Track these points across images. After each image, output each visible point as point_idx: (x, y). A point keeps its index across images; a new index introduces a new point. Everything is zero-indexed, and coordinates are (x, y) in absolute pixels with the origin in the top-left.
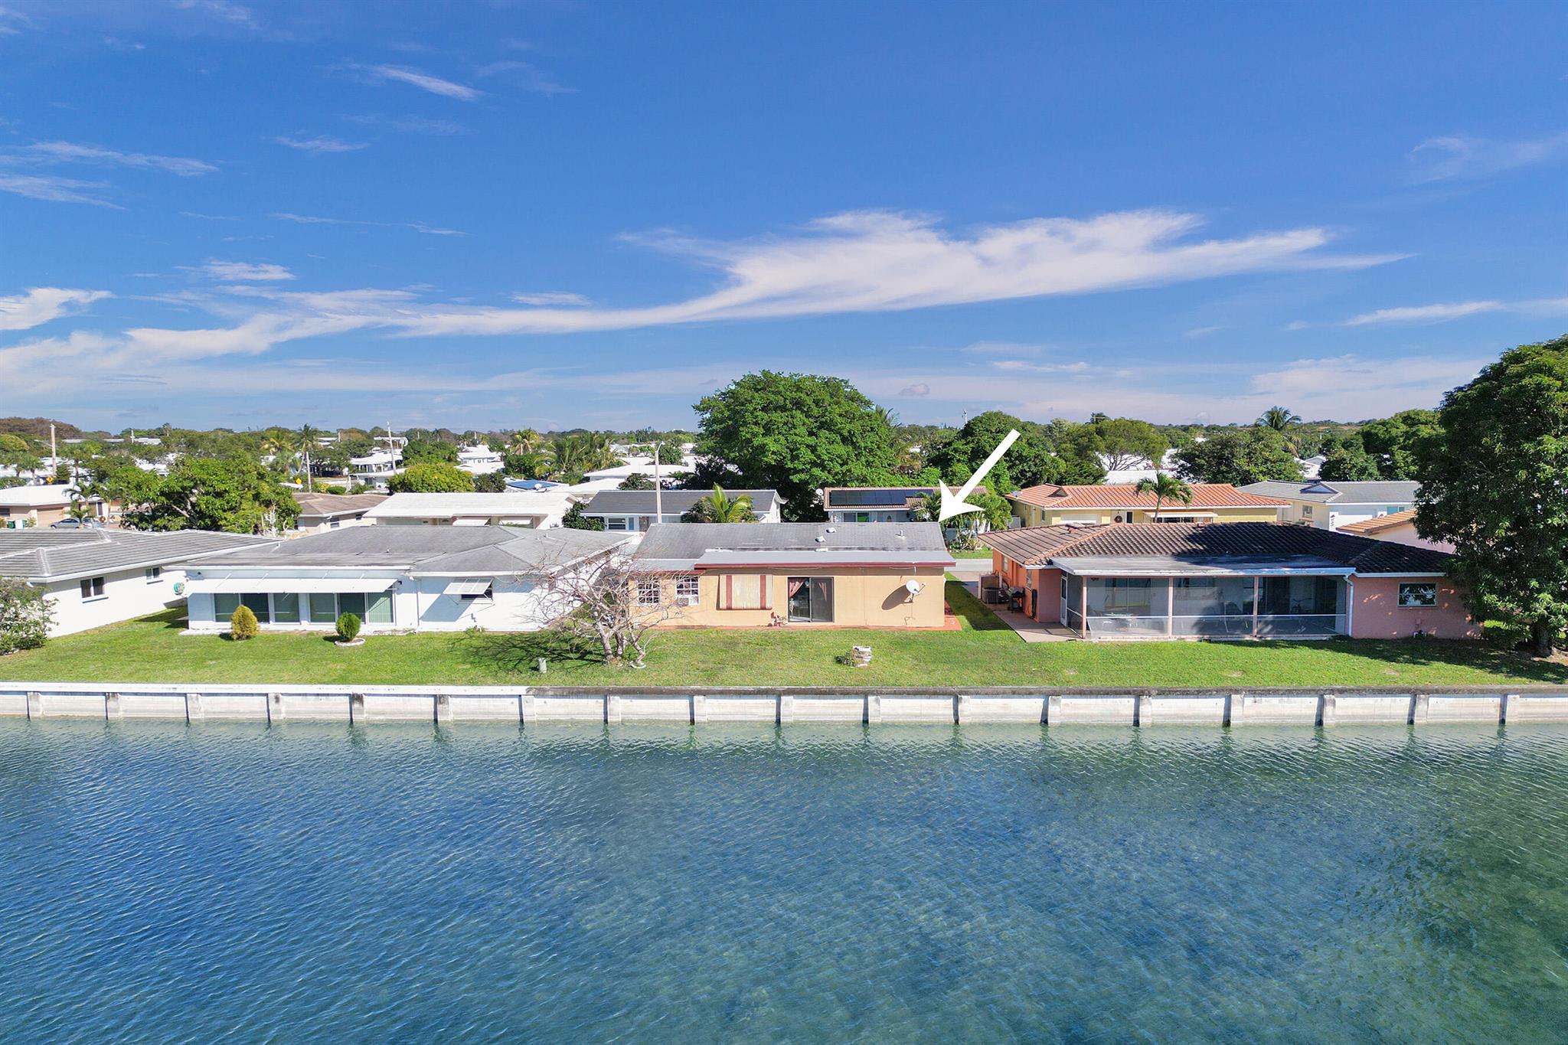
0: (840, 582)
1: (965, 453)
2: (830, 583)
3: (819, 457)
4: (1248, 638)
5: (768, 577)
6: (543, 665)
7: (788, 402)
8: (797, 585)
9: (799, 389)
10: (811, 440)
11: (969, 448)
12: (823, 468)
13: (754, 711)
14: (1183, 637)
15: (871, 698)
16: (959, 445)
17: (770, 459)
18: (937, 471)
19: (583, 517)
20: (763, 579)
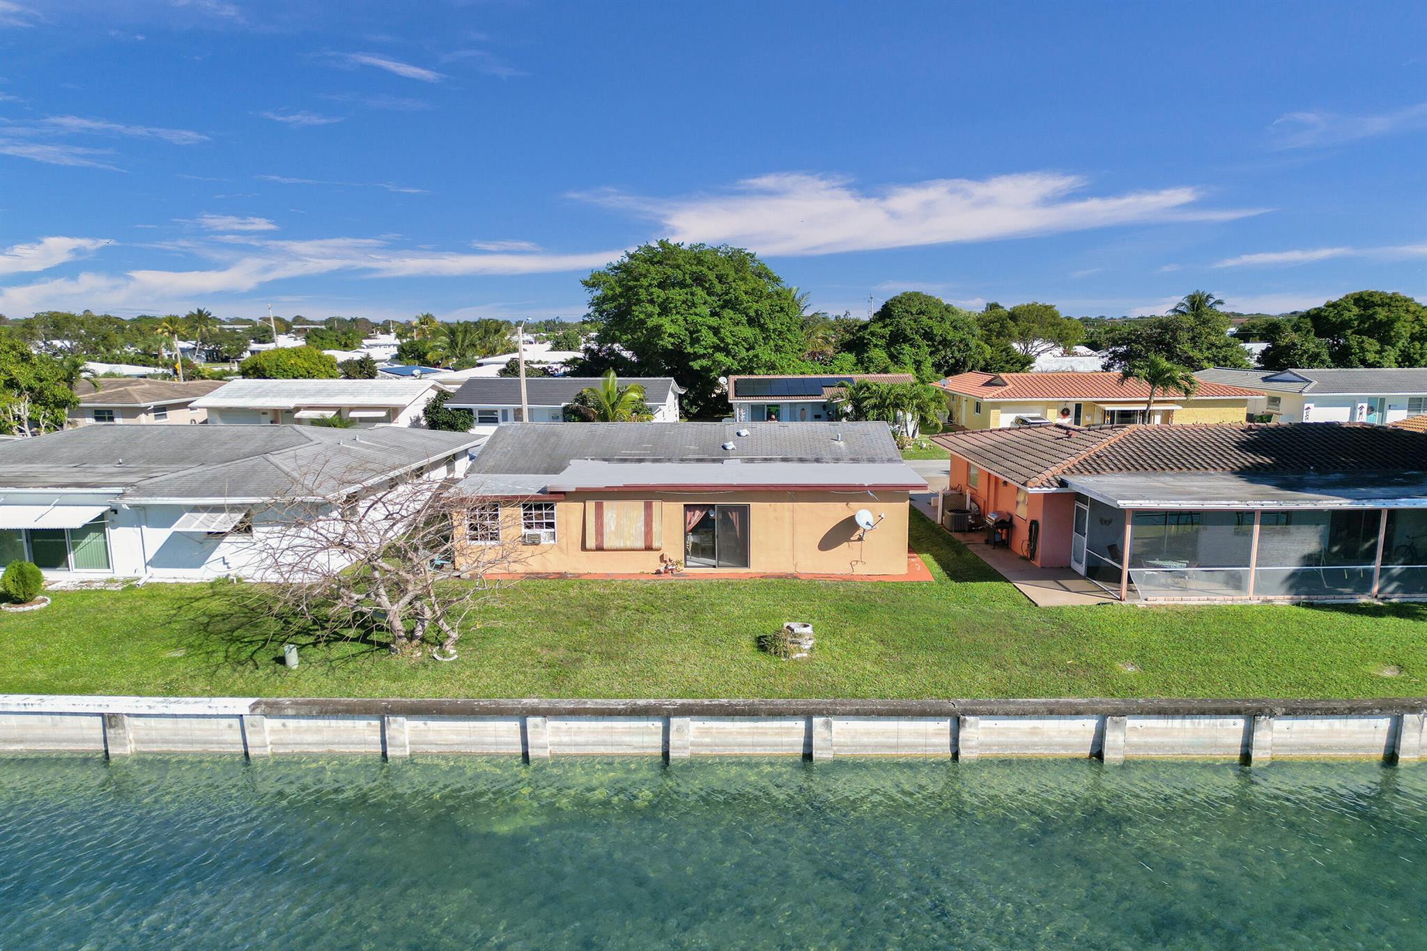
0: (759, 511)
1: (883, 337)
2: (744, 512)
3: (722, 340)
4: (1363, 600)
5: (656, 505)
6: (293, 658)
7: (687, 277)
8: (697, 516)
9: (700, 262)
10: (713, 322)
11: (887, 331)
12: (728, 353)
13: (627, 739)
14: (1269, 597)
15: (817, 721)
16: (876, 328)
17: (667, 343)
18: (851, 357)
19: (446, 409)
20: (648, 508)
